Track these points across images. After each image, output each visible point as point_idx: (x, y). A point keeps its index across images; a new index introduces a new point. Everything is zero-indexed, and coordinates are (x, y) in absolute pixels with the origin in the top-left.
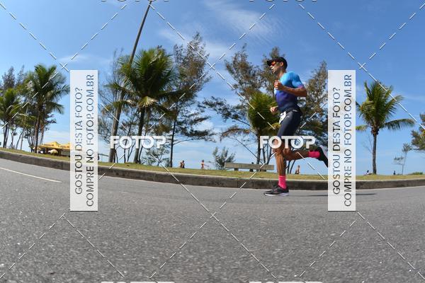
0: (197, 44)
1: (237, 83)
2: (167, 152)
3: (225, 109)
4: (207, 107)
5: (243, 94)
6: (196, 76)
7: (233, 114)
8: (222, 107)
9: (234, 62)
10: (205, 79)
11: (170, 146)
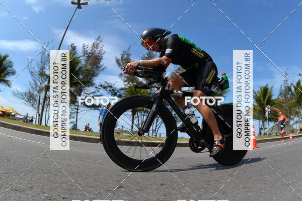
0: (98, 44)
2: (74, 118)
4: (102, 88)
5: (126, 81)
6: (95, 67)
7: (118, 94)
8: (111, 89)
9: (122, 57)
10: (101, 69)
11: (76, 114)
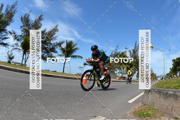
1: (23, 26)
3: (15, 36)
